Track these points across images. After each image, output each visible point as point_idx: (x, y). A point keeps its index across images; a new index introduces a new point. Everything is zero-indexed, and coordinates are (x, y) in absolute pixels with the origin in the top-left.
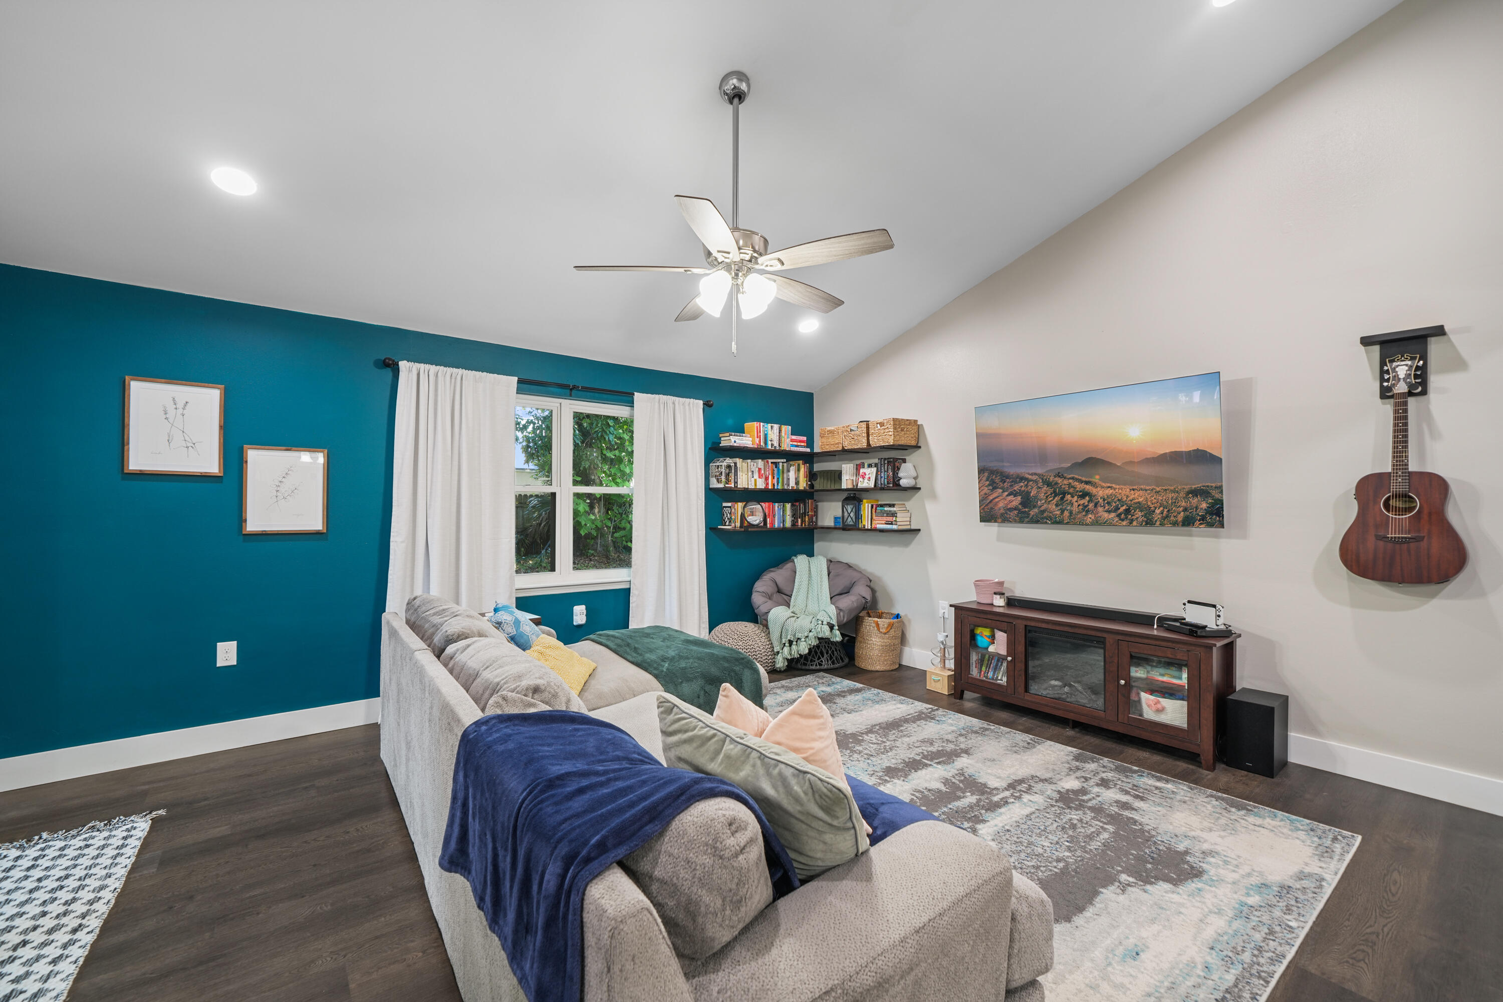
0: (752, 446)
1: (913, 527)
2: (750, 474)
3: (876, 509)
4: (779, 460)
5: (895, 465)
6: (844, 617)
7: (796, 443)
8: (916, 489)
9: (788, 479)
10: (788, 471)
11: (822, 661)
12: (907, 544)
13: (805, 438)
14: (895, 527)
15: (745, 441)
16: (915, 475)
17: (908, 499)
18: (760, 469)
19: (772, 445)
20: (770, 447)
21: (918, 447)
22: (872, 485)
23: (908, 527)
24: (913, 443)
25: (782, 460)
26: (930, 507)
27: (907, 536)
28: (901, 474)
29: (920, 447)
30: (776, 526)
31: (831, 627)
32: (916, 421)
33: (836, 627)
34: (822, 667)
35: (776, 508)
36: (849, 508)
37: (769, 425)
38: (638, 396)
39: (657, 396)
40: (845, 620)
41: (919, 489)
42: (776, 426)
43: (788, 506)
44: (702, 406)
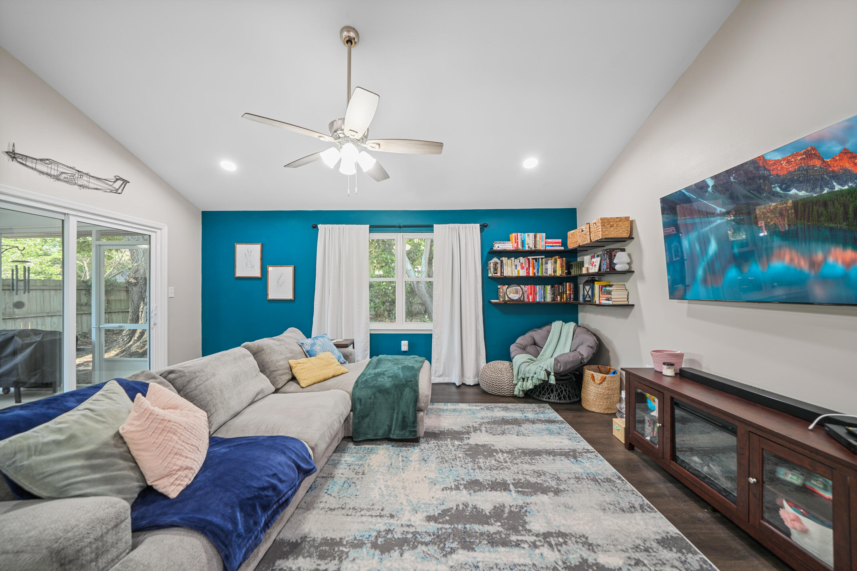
0: (512, 249)
1: (630, 303)
2: (514, 267)
3: (602, 289)
4: (538, 257)
5: (611, 255)
6: (560, 367)
7: (551, 244)
8: (630, 272)
9: (547, 269)
10: (546, 263)
11: (551, 396)
12: (626, 316)
13: (560, 240)
14: (610, 303)
15: (509, 246)
16: (629, 261)
17: (627, 281)
18: (522, 263)
19: (529, 247)
20: (527, 249)
21: (631, 238)
22: (596, 270)
23: (626, 303)
24: (626, 235)
25: (541, 257)
26: (640, 287)
27: (627, 310)
28: (615, 261)
29: (633, 238)
30: (531, 300)
31: (549, 374)
32: (627, 218)
33: (552, 374)
34: (550, 400)
35: (538, 289)
36: (587, 288)
37: (526, 234)
38: (435, 226)
39: (447, 225)
40: (562, 369)
41: (633, 272)
42: (532, 235)
43: (549, 287)
44: (479, 227)
